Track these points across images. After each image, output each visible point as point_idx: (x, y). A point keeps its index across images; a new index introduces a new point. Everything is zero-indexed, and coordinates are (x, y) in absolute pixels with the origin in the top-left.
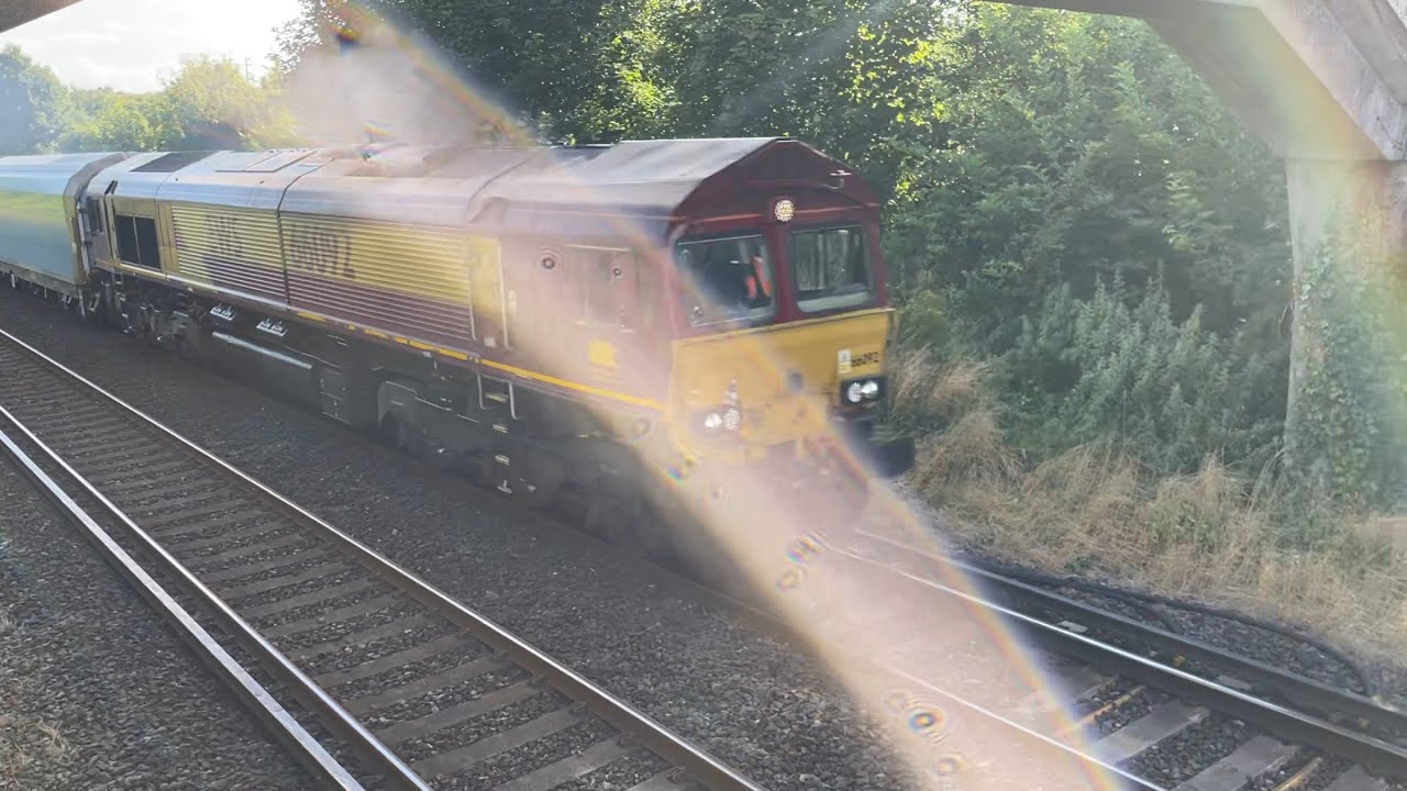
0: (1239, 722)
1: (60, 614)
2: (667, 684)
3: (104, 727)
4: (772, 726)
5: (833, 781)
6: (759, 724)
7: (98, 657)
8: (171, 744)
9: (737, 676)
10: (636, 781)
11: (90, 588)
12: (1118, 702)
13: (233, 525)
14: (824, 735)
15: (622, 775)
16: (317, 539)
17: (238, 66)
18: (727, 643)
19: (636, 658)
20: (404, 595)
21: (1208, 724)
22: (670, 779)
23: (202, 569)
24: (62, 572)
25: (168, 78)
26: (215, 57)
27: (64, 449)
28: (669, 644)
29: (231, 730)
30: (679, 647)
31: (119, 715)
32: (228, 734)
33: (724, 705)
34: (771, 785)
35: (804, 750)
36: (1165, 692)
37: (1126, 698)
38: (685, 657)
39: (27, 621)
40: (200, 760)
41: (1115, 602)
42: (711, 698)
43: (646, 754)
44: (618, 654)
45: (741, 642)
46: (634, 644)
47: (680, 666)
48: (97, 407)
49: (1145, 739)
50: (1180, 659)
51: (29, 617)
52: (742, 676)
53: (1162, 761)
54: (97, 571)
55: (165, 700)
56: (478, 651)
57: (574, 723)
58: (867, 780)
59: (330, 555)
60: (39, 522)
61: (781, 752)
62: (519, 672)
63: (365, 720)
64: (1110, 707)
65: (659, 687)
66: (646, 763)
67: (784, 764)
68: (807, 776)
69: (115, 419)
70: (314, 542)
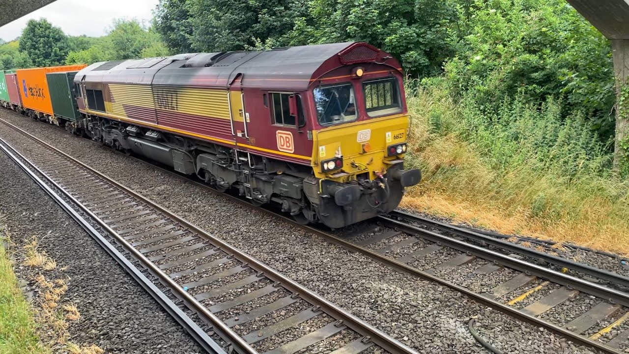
0: (592, 297)
1: (74, 261)
2: (333, 285)
3: (94, 307)
4: (379, 302)
5: (407, 325)
6: (374, 302)
7: (90, 279)
8: (122, 314)
9: (364, 281)
10: (321, 327)
11: (86, 249)
12: (536, 289)
13: (145, 221)
14: (403, 305)
15: (315, 324)
16: (181, 226)
17: (139, 23)
18: (359, 267)
19: (319, 274)
20: (219, 249)
21: (578, 298)
22: (335, 325)
23: (132, 241)
24: (74, 243)
25: (109, 30)
26: (129, 20)
27: (72, 191)
28: (334, 268)
29: (147, 308)
30: (338, 269)
31: (100, 302)
32: (146, 309)
33: (358, 293)
34: (380, 328)
35: (394, 312)
36: (557, 284)
37: (540, 287)
38: (341, 273)
39: (60, 264)
40: (134, 321)
41: (535, 245)
42: (352, 290)
43: (324, 315)
44: (311, 273)
45: (365, 266)
46: (318, 268)
47: (338, 277)
48: (86, 173)
49: (549, 305)
50: (565, 269)
51: (61, 263)
52: (366, 281)
53: (556, 315)
54: (89, 242)
55: (119, 296)
56: (251, 272)
57: (293, 302)
58: (422, 325)
59: (186, 233)
60: (64, 223)
61: (383, 313)
62: (268, 281)
63: (204, 303)
64: (533, 291)
65: (329, 286)
66: (325, 319)
67: (385, 318)
68: (396, 323)
69: (94, 178)
70: (179, 228)
